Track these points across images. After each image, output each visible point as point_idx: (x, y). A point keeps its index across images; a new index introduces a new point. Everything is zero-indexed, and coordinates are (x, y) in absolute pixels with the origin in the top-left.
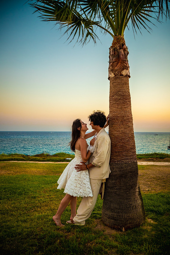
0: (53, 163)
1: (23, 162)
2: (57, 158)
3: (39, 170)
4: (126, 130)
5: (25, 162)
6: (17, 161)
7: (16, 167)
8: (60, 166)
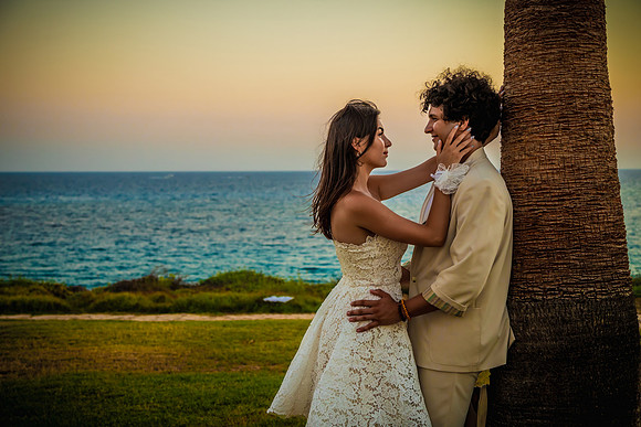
0: (205, 318)
1: (61, 317)
2: (222, 296)
3: (144, 349)
4: (582, 156)
5: (67, 317)
6: (27, 317)
7: (35, 342)
8: (243, 329)
